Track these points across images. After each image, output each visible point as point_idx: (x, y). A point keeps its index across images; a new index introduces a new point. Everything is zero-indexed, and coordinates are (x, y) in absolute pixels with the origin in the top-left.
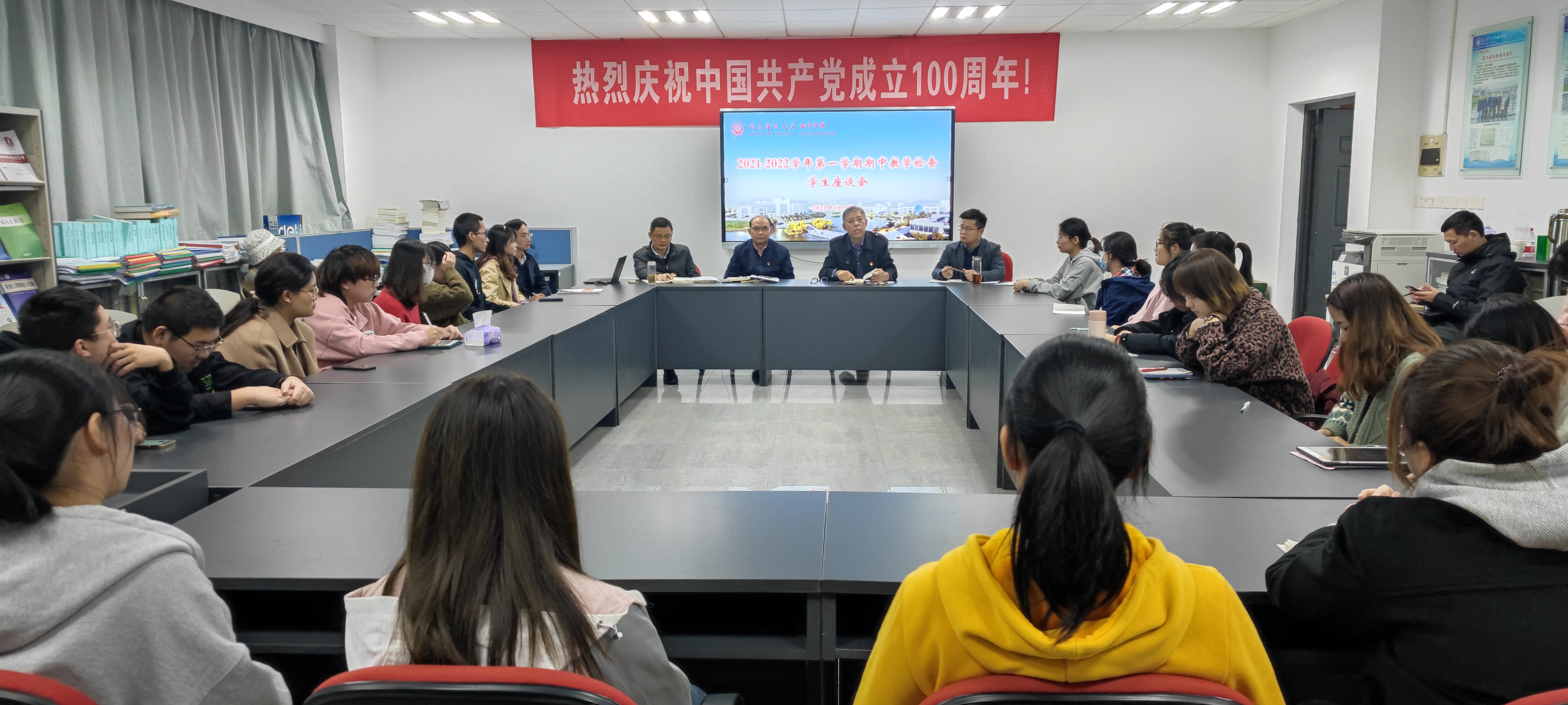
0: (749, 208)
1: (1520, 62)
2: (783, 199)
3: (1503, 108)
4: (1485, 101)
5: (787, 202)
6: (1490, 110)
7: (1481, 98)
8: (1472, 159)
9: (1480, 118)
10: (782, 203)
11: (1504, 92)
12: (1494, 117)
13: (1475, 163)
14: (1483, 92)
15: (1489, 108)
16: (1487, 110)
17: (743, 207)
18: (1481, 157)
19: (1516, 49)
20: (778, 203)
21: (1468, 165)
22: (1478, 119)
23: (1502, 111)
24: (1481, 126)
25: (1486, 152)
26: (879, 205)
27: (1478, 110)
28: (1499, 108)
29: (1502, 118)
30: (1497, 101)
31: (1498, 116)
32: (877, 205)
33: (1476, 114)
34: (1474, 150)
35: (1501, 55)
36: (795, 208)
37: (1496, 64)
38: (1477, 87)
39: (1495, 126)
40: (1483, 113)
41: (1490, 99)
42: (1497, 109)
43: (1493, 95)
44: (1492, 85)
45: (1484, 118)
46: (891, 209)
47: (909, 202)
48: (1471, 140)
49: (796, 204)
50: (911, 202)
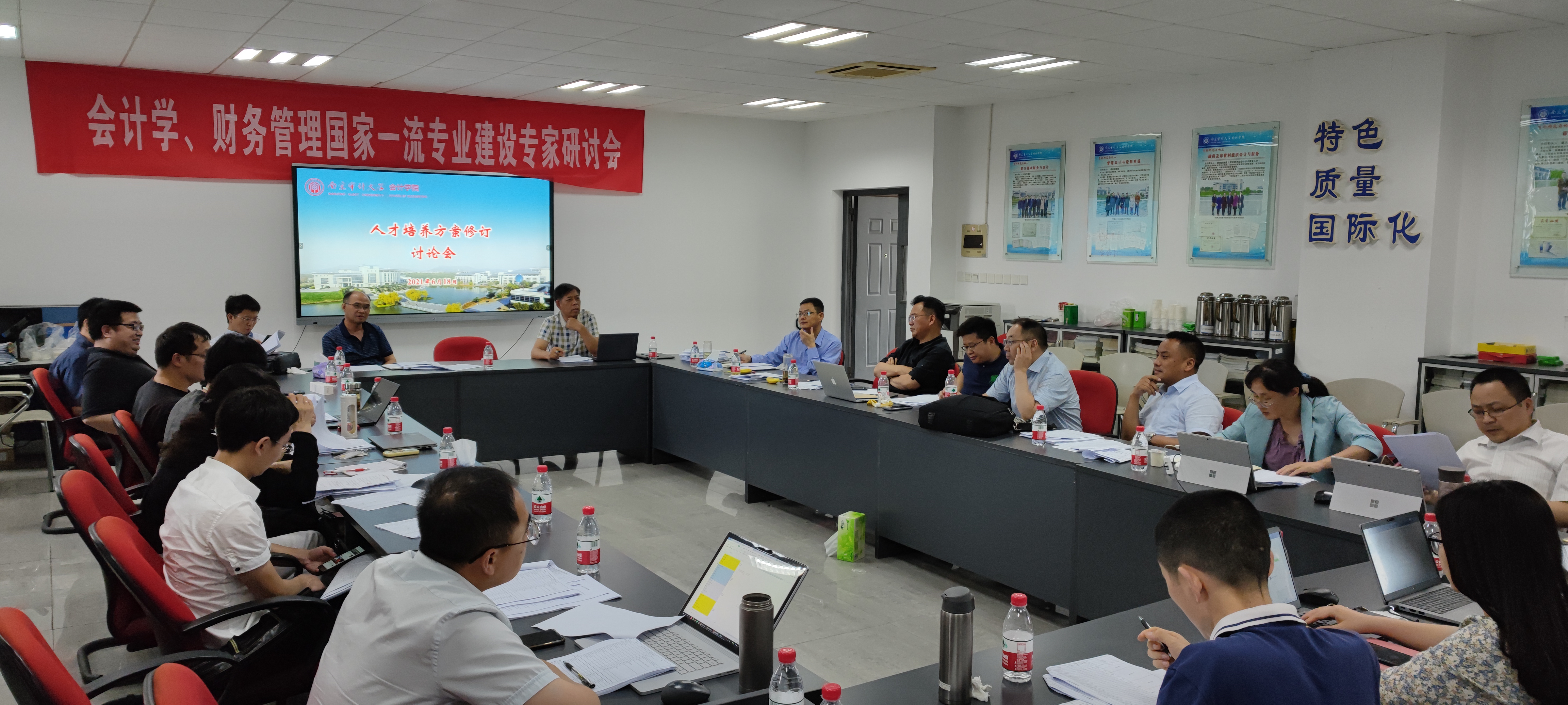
0: (330, 278)
1: (1056, 174)
2: (372, 267)
3: (1042, 208)
4: (1025, 201)
5: (376, 271)
6: (1031, 209)
7: (1021, 199)
8: (1015, 245)
9: (1020, 214)
10: (370, 272)
11: (1043, 196)
12: (1034, 214)
13: (1021, 249)
14: (1022, 195)
15: (1029, 208)
16: (1027, 209)
17: (323, 277)
18: (1024, 245)
19: (1052, 163)
20: (365, 272)
21: (1010, 250)
22: (1019, 215)
23: (1042, 210)
24: (1022, 220)
25: (1028, 241)
26: (478, 274)
27: (1019, 208)
28: (1038, 208)
29: (1042, 216)
30: (1036, 203)
31: (1038, 214)
32: (476, 274)
33: (1017, 211)
34: (1017, 239)
35: (1038, 168)
36: (385, 278)
37: (1034, 174)
38: (1017, 190)
39: (1035, 222)
40: (1023, 211)
41: (1029, 200)
42: (1036, 208)
43: (1033, 198)
44: (1030, 190)
45: (1025, 214)
46: (491, 278)
47: (509, 271)
48: (1014, 230)
49: (387, 273)
50: (512, 271)
